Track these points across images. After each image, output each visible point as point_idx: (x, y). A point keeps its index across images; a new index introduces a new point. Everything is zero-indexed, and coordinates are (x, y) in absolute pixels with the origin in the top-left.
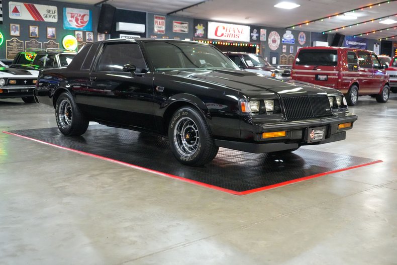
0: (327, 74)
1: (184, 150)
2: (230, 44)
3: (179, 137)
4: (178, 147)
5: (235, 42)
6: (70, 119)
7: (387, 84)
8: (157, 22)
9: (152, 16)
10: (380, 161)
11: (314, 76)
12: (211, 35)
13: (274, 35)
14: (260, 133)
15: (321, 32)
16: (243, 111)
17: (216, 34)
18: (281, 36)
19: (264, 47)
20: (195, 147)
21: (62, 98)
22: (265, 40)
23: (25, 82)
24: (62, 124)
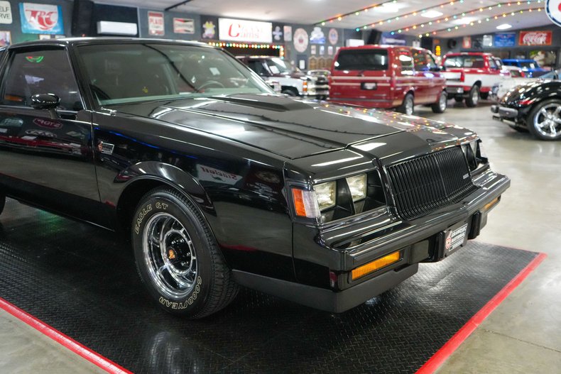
0: (376, 82)
2: (249, 46)
5: (254, 43)
7: (445, 90)
8: (152, 20)
9: (145, 12)
10: (543, 256)
11: (359, 84)
12: (223, 35)
13: (301, 33)
14: (346, 271)
15: (354, 28)
16: (299, 214)
17: (230, 34)
18: (309, 35)
19: (289, 49)
20: (190, 276)
22: (290, 39)
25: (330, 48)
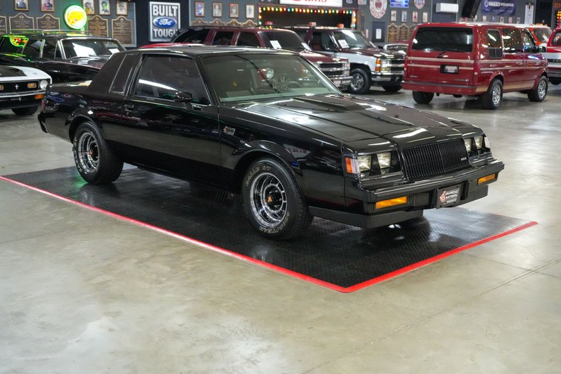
0: (458, 65)
1: (264, 216)
2: (314, 11)
3: (257, 198)
4: (254, 209)
5: (321, 8)
6: (95, 159)
7: (545, 74)
10: (534, 223)
11: (439, 67)
14: (372, 203)
16: (349, 171)
19: (363, 15)
20: (281, 214)
21: (82, 130)
22: (365, 3)
23: (17, 86)
24: (84, 167)
25: (415, 14)
